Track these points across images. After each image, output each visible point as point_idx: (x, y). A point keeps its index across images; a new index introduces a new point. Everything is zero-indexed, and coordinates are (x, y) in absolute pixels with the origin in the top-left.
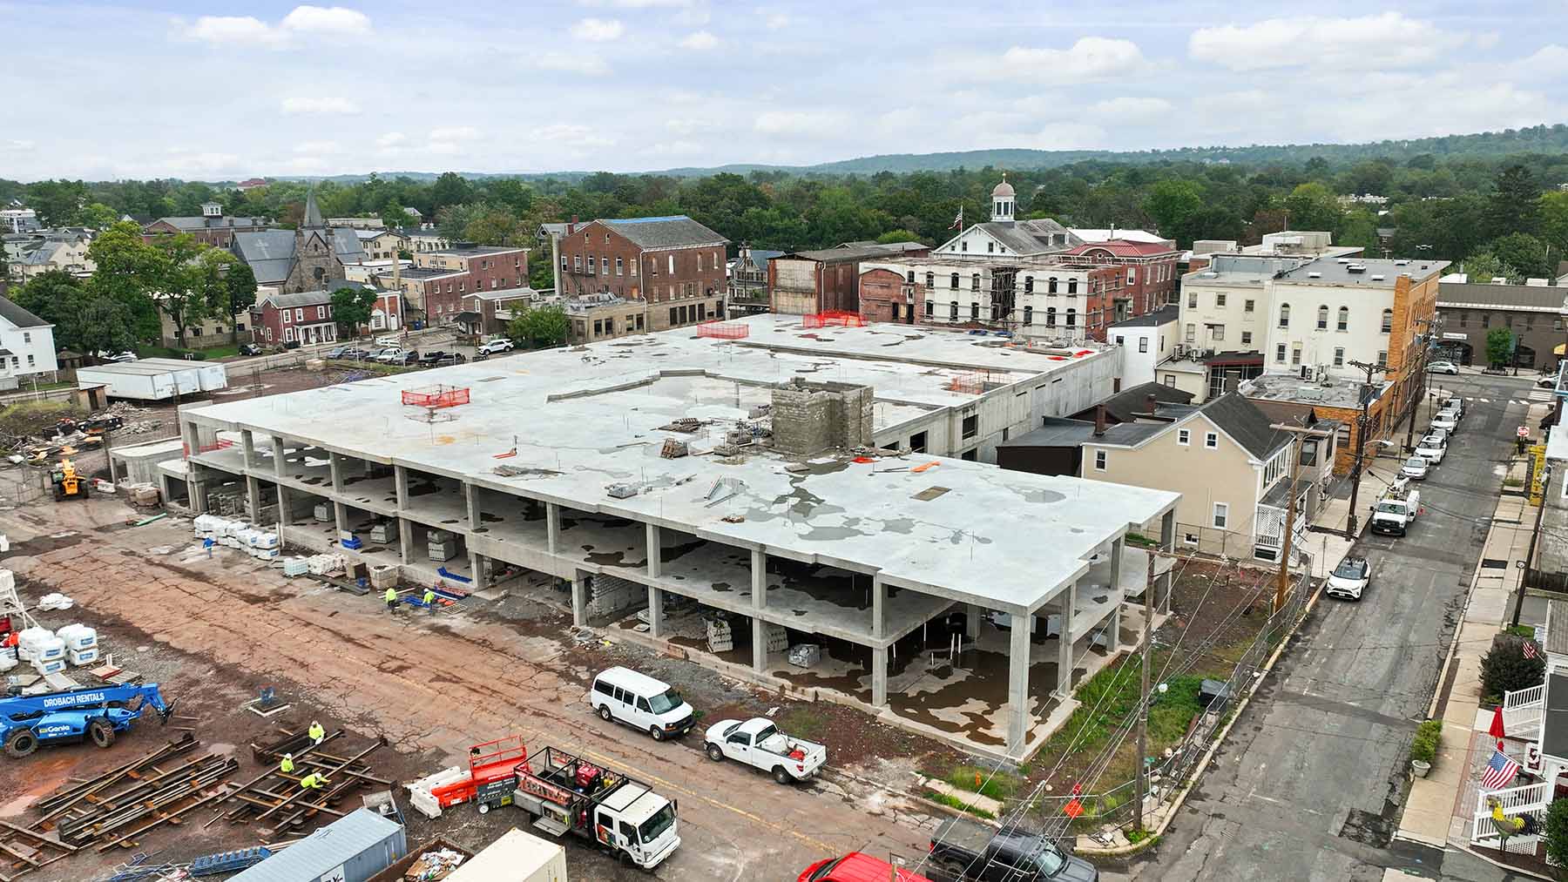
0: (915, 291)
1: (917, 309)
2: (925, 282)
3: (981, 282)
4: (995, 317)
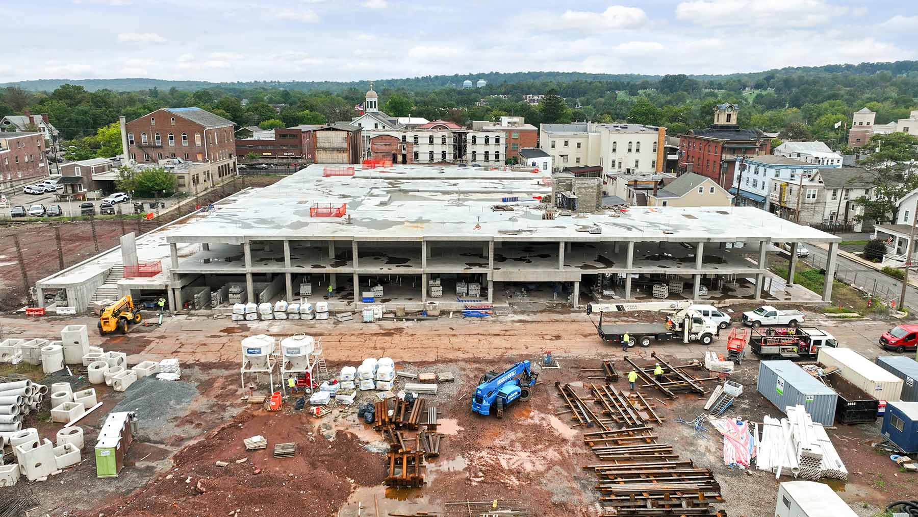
0: (407, 146)
1: (408, 157)
2: (413, 141)
3: (447, 140)
4: (455, 157)
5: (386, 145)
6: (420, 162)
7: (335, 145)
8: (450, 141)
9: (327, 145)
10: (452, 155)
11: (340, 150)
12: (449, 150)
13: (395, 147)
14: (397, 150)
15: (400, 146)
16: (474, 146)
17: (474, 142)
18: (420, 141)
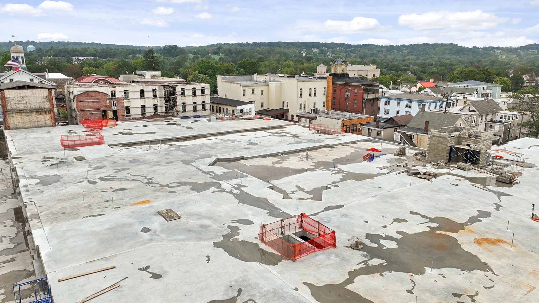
0: (117, 102)
1: (120, 113)
2: (124, 96)
3: (158, 93)
4: (166, 110)
5: (93, 102)
6: (132, 117)
7: (33, 106)
8: (161, 94)
9: (21, 106)
10: (164, 107)
11: (39, 111)
12: (160, 103)
13: (103, 104)
14: (106, 106)
15: (110, 102)
16: (183, 98)
17: (183, 94)
18: (131, 96)
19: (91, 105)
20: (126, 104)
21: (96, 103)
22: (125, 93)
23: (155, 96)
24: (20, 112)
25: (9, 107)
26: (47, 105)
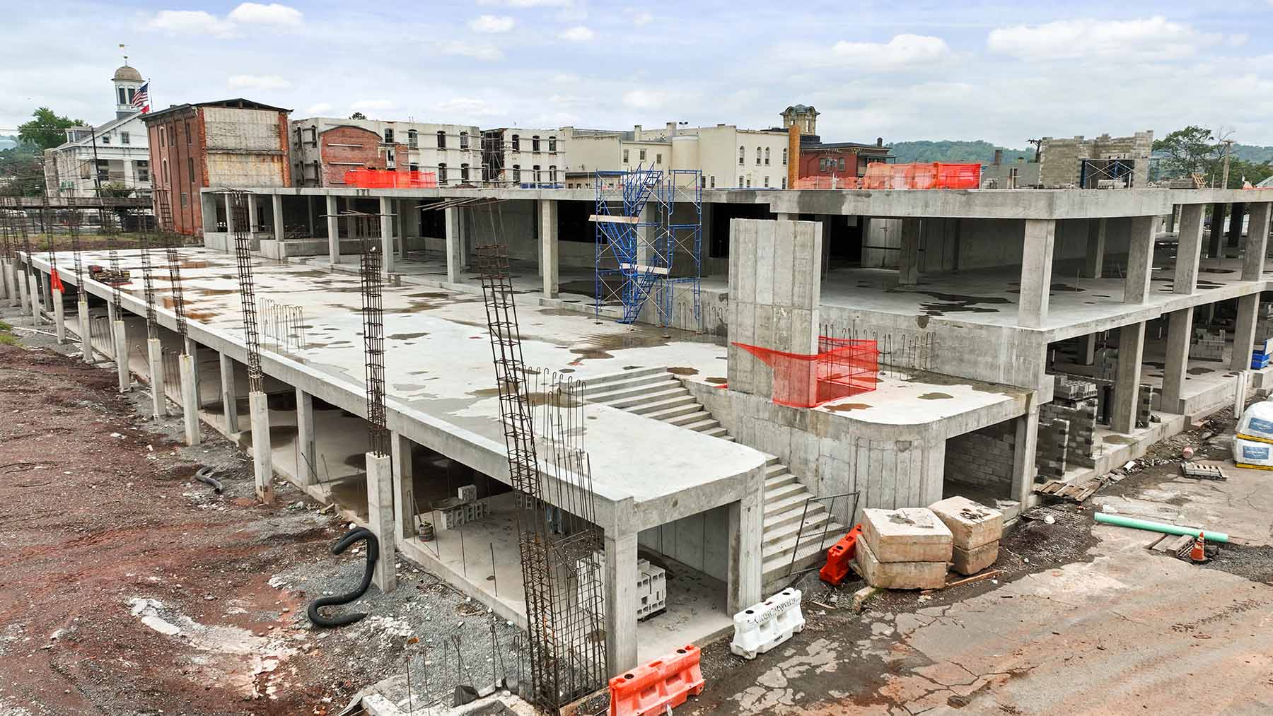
0: (397, 153)
2: (408, 142)
3: (470, 142)
4: (485, 177)
5: (353, 148)
7: (252, 144)
8: (475, 143)
9: (231, 143)
10: (481, 171)
11: (261, 155)
12: (474, 161)
13: (371, 154)
14: (375, 160)
15: (383, 152)
16: (516, 155)
17: (516, 146)
18: (421, 142)
19: (349, 153)
20: (412, 159)
21: (356, 152)
22: (410, 135)
23: (464, 147)
24: (228, 153)
25: (209, 143)
26: (275, 144)
